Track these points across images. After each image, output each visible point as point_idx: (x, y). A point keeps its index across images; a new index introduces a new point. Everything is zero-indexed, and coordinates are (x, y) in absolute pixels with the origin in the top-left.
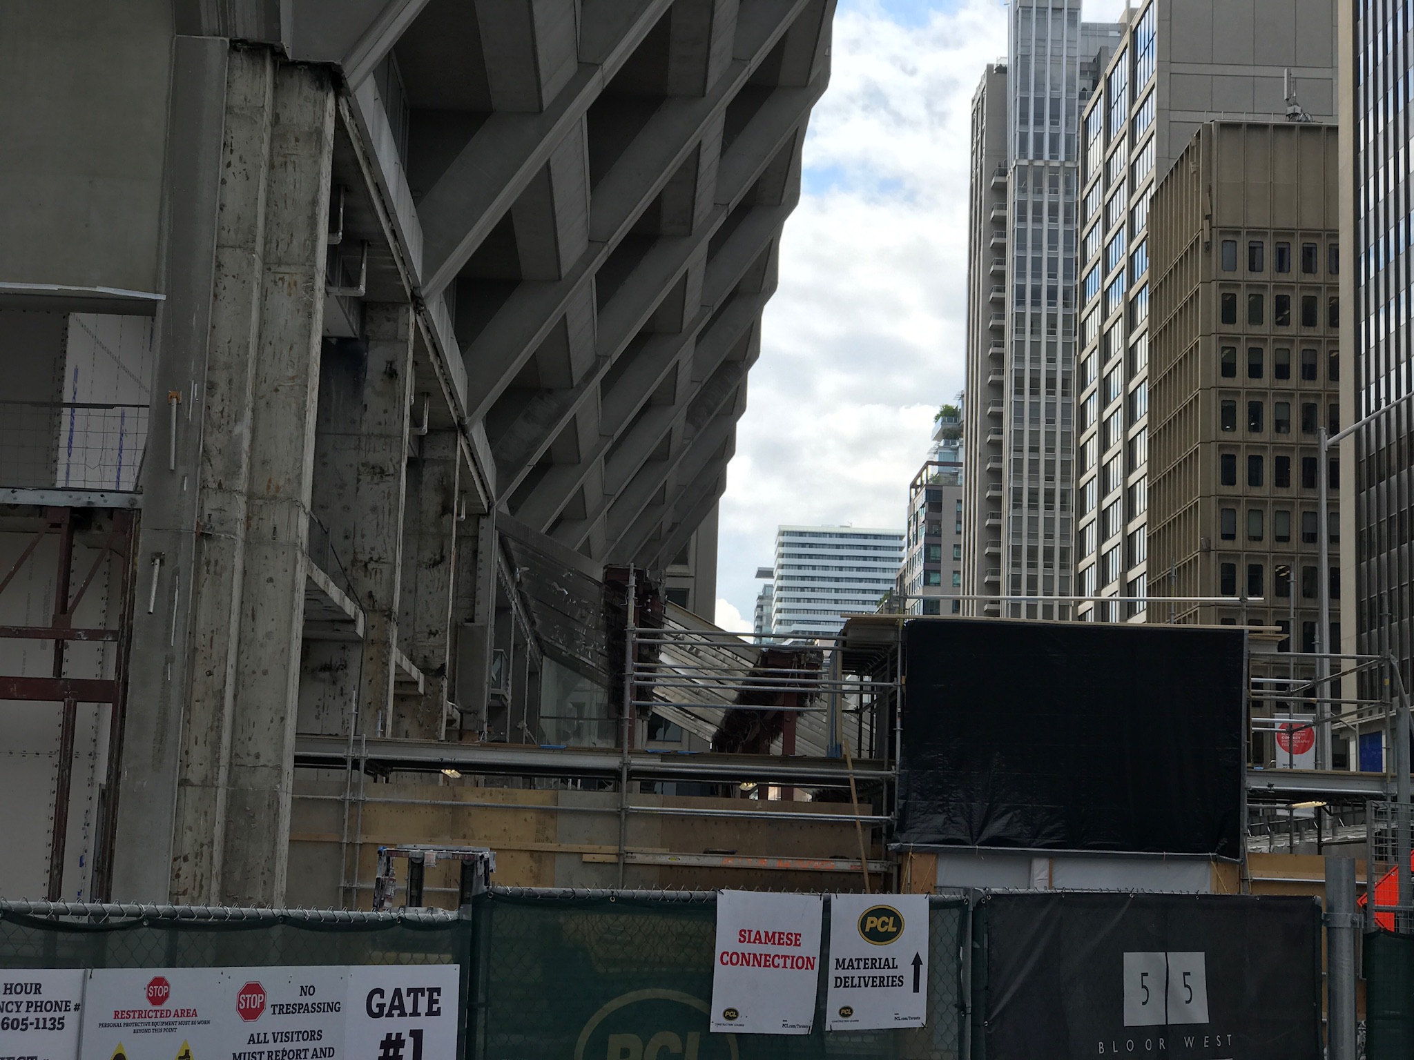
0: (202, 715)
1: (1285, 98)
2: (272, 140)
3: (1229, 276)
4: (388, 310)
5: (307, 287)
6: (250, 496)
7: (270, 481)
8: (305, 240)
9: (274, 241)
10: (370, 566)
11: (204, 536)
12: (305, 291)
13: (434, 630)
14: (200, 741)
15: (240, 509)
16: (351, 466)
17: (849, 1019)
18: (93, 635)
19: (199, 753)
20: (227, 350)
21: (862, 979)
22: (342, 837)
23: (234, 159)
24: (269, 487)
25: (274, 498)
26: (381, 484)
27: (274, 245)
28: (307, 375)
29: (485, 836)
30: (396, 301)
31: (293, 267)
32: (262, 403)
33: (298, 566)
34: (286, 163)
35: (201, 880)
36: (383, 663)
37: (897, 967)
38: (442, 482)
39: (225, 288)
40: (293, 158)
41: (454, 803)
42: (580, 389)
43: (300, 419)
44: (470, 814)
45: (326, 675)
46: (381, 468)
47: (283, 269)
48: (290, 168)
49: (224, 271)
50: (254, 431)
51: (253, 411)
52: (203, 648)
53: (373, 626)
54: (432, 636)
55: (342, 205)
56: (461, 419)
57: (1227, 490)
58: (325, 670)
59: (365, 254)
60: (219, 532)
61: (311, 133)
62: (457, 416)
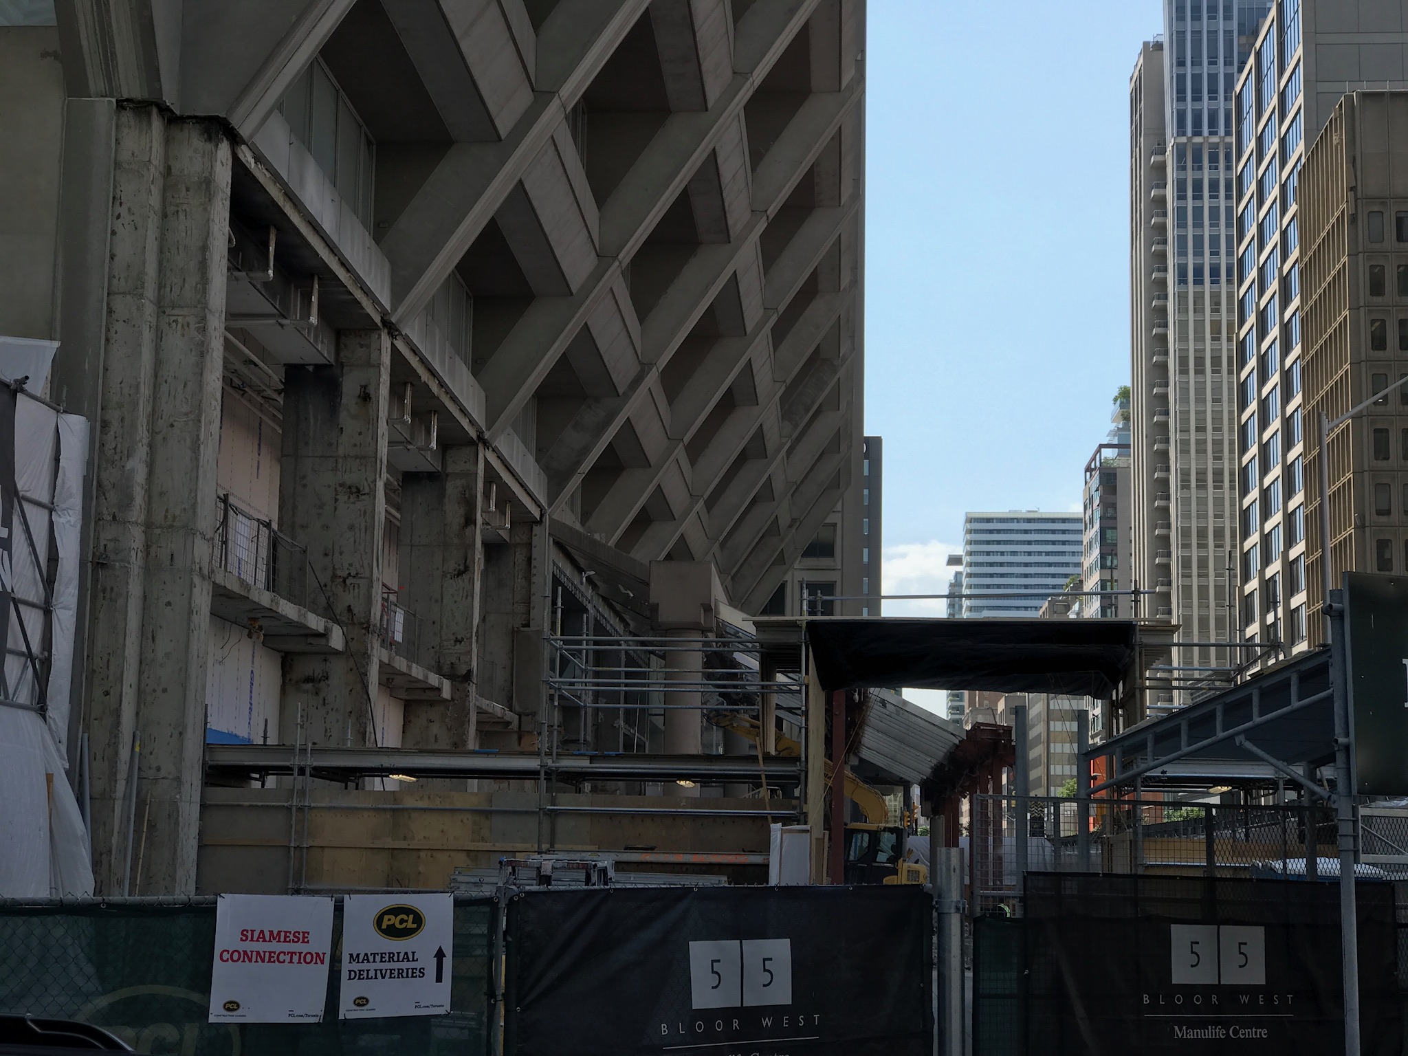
0: (100, 732)
2: (163, 191)
3: (1376, 247)
4: (361, 336)
5: (198, 328)
6: (148, 526)
7: (167, 511)
8: (197, 284)
9: (168, 286)
10: (348, 582)
11: (100, 565)
12: (197, 331)
13: (459, 637)
14: (99, 757)
15: (135, 538)
16: (329, 486)
17: (365, 1008)
20: (120, 390)
21: (379, 972)
22: (290, 841)
23: (123, 211)
24: (166, 517)
25: (171, 526)
26: (357, 503)
27: (168, 289)
28: (200, 410)
29: (425, 837)
30: (367, 327)
31: (186, 309)
32: (158, 438)
33: (196, 591)
34: (178, 211)
36: (361, 673)
37: (417, 960)
38: (465, 495)
39: (116, 333)
40: (185, 207)
41: (394, 806)
42: (628, 396)
43: (194, 452)
44: (410, 817)
45: (309, 686)
46: (357, 488)
47: (176, 311)
48: (182, 216)
49: (114, 316)
50: (151, 466)
51: (150, 446)
52: (100, 670)
53: (353, 639)
54: (458, 643)
55: (272, 243)
56: (480, 433)
57: (1381, 465)
58: (308, 682)
59: (316, 286)
60: (114, 561)
61: (201, 183)
62: (477, 431)
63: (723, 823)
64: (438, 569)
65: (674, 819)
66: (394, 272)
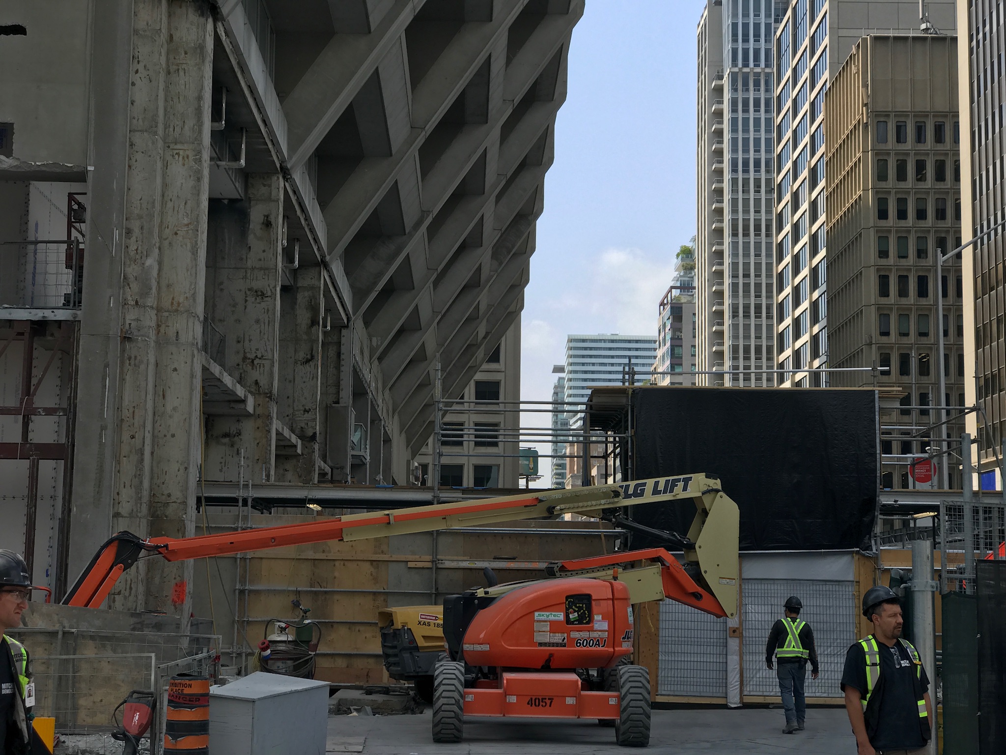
0: (128, 466)
1: (921, 17)
2: (168, 54)
3: (882, 147)
4: (264, 178)
5: (196, 159)
6: (159, 310)
7: (173, 299)
8: (194, 126)
9: (172, 126)
10: (256, 362)
11: (126, 338)
12: (195, 162)
13: (307, 408)
14: (128, 485)
15: (150, 319)
16: (240, 290)
18: (49, 412)
19: (127, 494)
20: (139, 205)
23: (140, 67)
24: (172, 303)
25: (177, 311)
26: (262, 303)
27: (171, 129)
28: (198, 222)
29: (338, 551)
30: (269, 171)
31: (185, 145)
32: (166, 243)
33: (195, 360)
34: (178, 70)
35: (131, 584)
36: (267, 431)
38: (311, 302)
39: (136, 161)
40: (184, 66)
42: (411, 236)
43: (193, 254)
45: (226, 440)
46: (262, 292)
47: (179, 146)
48: (181, 73)
49: (135, 148)
50: (160, 263)
51: (160, 249)
52: (128, 419)
53: (259, 405)
54: (306, 413)
55: (224, 101)
56: (323, 256)
57: (884, 300)
58: (225, 437)
59: (244, 138)
60: (137, 336)
61: (196, 48)
62: (320, 256)
63: (563, 540)
64: (291, 358)
65: (526, 537)
66: (289, 129)
